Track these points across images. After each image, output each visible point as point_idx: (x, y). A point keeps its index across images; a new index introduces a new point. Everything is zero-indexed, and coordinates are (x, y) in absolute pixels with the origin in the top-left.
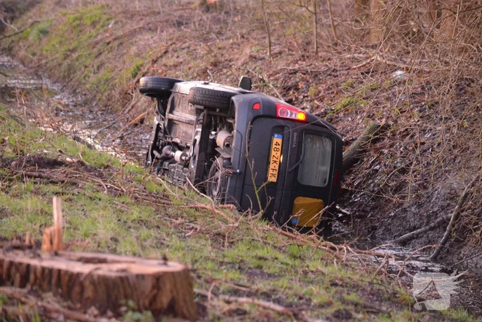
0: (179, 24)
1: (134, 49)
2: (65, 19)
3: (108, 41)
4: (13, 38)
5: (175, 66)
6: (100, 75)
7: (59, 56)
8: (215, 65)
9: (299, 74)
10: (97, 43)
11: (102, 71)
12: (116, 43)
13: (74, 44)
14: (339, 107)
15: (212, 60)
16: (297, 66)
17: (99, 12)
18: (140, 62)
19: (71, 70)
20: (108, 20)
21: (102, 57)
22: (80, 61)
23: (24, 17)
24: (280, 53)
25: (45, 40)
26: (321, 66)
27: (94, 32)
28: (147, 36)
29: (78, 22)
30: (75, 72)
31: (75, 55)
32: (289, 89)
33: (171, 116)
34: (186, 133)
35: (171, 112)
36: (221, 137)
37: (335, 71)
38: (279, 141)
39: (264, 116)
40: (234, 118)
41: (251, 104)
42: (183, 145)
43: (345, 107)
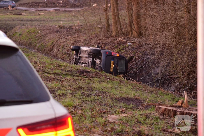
1: (47, 38)
2: (25, 31)
3: (40, 36)
4: (12, 36)
5: (63, 42)
7: (26, 40)
9: (101, 44)
10: (37, 37)
12: (42, 37)
13: (30, 37)
15: (74, 41)
16: (99, 42)
18: (52, 41)
19: (31, 43)
20: (38, 31)
21: (39, 40)
22: (33, 41)
24: (92, 38)
25: (21, 36)
27: (35, 34)
28: (50, 35)
29: (29, 32)
31: (31, 40)
33: (80, 56)
34: (85, 60)
35: (80, 54)
36: (98, 61)
37: (110, 43)
38: (113, 61)
39: (109, 55)
40: (101, 56)
41: (106, 52)
42: (85, 63)
43: (118, 52)
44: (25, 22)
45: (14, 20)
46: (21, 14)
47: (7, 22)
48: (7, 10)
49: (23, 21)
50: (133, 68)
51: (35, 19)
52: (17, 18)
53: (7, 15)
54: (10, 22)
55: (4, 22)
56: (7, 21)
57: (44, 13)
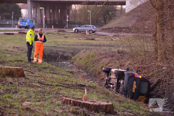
0: (112, 56)
1: (101, 62)
2: (86, 55)
3: (95, 60)
4: (73, 60)
5: (111, 66)
6: (93, 68)
7: (84, 64)
8: (120, 65)
9: (140, 68)
10: (93, 61)
11: (94, 67)
12: (97, 61)
13: (87, 61)
14: (150, 75)
15: (120, 64)
16: (140, 66)
17: (93, 54)
18: (103, 65)
19: (87, 67)
20: (96, 55)
21: (94, 64)
22: (89, 65)
23: (76, 55)
24: (136, 63)
25: (81, 60)
26: (146, 66)
27: (92, 58)
28: (105, 59)
29: (88, 56)
31: (87, 64)
32: (138, 71)
33: (110, 77)
34: (113, 81)
35: (110, 76)
36: (122, 82)
37: (149, 67)
38: (135, 83)
39: (132, 77)
40: (125, 77)
41: (129, 74)
42: (113, 84)
43: (151, 75)
44: (93, 47)
45: (83, 45)
46: (93, 39)
47: (76, 47)
48: (84, 34)
49: (92, 45)
50: (159, 90)
51: (104, 44)
52: (86, 43)
53: (80, 39)
54: (78, 47)
55: (72, 47)
56: (76, 45)
57: (120, 38)
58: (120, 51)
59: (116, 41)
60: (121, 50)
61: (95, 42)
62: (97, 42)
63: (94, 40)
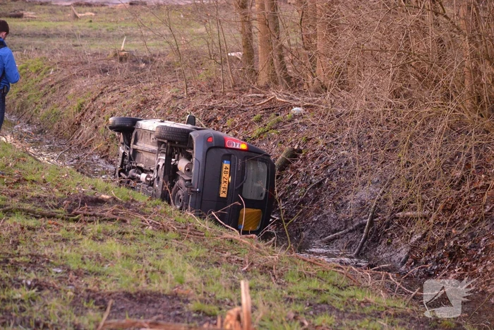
0: (104, 71)
1: (72, 91)
3: (51, 84)
5: (112, 103)
6: (49, 109)
9: (215, 110)
10: (43, 86)
12: (58, 86)
13: (25, 86)
14: (254, 135)
15: (142, 99)
16: (211, 104)
17: (40, 63)
18: (82, 101)
19: (23, 106)
20: (49, 69)
21: (48, 97)
22: (31, 99)
24: (194, 93)
26: (231, 103)
27: (39, 78)
28: (81, 80)
29: (24, 70)
30: (27, 107)
31: (26, 95)
32: (210, 121)
33: (135, 147)
34: (149, 160)
35: (135, 143)
36: (182, 164)
37: (243, 107)
38: (228, 166)
39: (216, 147)
40: (192, 149)
41: (206, 138)
42: (147, 169)
43: (259, 135)
44: (26, 40)
46: (20, 16)
49: (20, 35)
50: (296, 185)
51: (57, 30)
57: (96, 13)
58: (123, 53)
59: (91, 21)
60: (123, 51)
61: (28, 23)
62: (35, 23)
63: (24, 19)
